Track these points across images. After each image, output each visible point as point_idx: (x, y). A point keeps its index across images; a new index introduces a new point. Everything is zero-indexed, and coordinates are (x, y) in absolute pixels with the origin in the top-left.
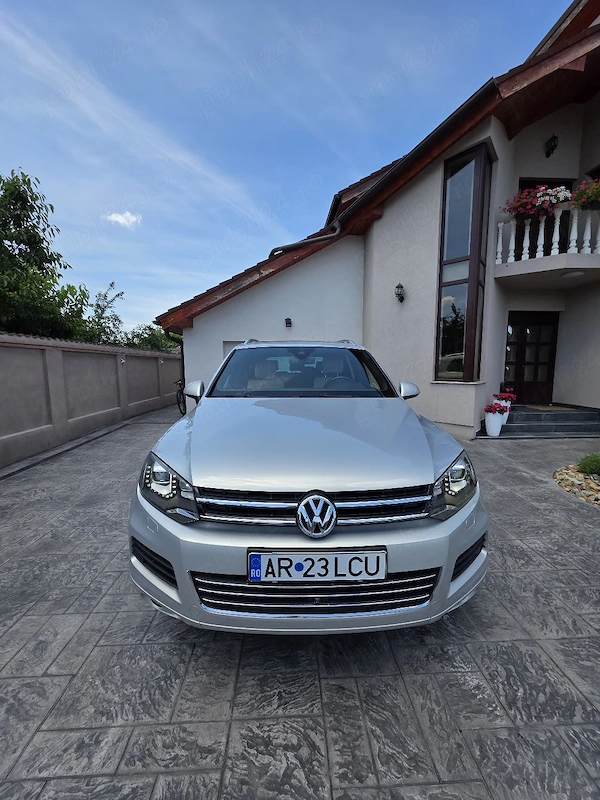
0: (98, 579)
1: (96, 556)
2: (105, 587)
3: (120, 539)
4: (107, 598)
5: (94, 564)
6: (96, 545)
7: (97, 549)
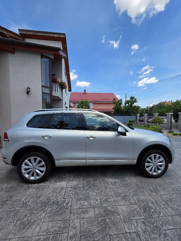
0: (171, 193)
1: (166, 201)
2: (171, 189)
3: (152, 200)
4: (172, 186)
5: (170, 199)
6: (163, 207)
7: (164, 205)
